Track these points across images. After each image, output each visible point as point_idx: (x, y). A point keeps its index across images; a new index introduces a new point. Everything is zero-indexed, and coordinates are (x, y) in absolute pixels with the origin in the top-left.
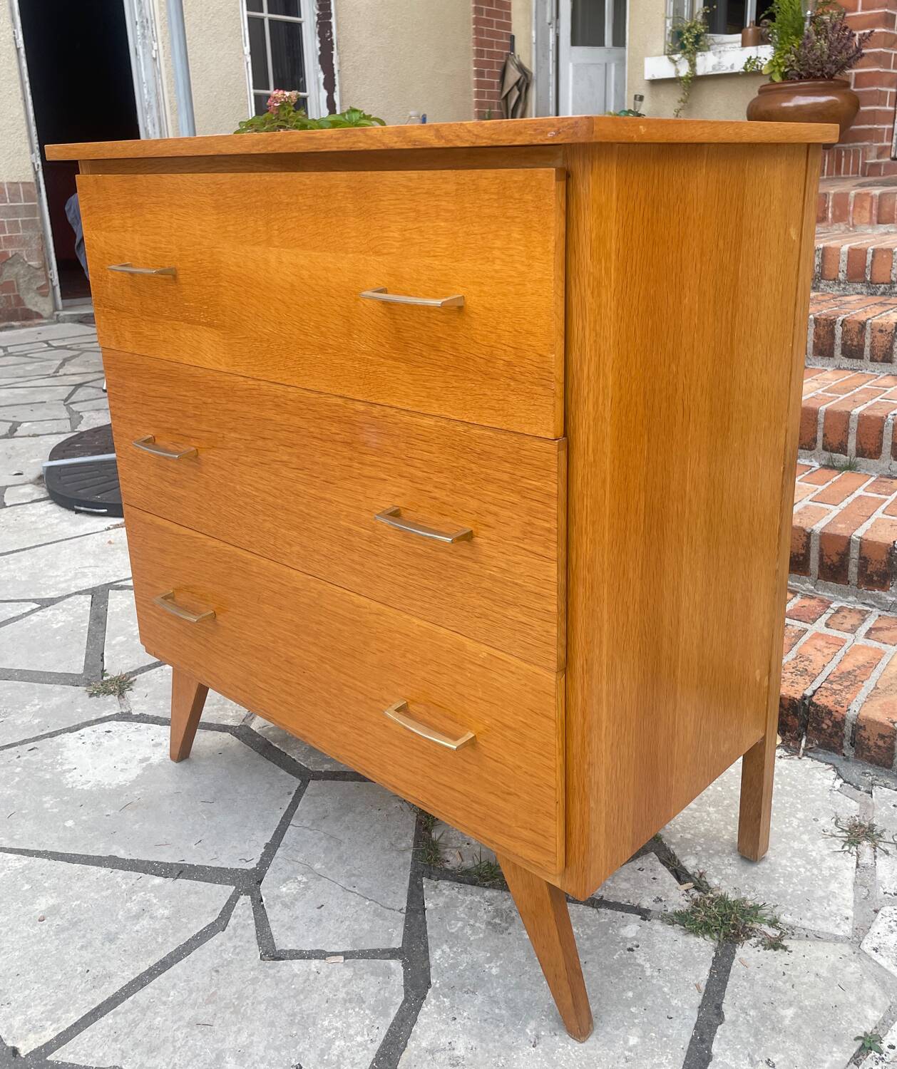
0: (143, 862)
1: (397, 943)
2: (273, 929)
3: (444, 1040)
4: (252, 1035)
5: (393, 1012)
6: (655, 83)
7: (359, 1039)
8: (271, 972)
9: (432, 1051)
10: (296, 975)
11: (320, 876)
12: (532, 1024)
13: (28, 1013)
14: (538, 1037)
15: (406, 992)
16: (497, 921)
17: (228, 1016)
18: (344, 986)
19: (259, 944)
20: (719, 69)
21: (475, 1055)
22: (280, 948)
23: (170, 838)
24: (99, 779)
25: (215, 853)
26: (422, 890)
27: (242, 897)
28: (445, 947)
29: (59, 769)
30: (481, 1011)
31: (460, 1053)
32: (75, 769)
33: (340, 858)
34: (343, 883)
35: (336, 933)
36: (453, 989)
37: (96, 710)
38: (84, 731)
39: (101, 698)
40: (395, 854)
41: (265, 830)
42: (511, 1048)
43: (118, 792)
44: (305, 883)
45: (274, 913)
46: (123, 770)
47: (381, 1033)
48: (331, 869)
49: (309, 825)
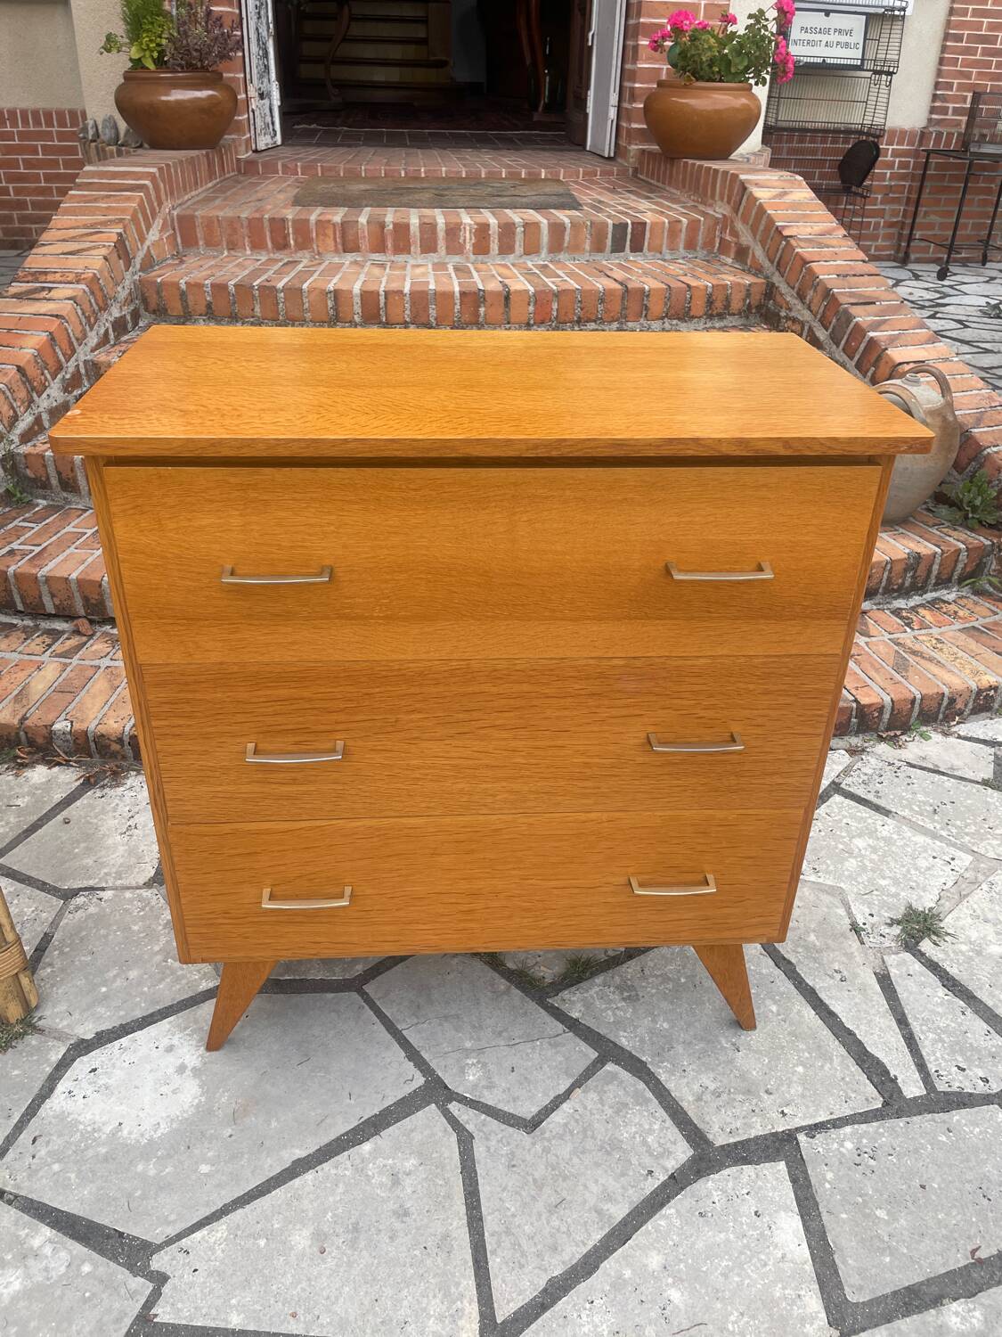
0: (330, 1144)
1: (594, 1055)
2: (506, 1109)
3: (696, 1087)
4: (596, 1181)
5: (649, 1095)
7: (656, 1127)
8: (547, 1135)
9: (699, 1099)
10: (566, 1125)
11: (481, 1050)
12: (723, 1040)
13: (432, 1313)
14: (734, 1044)
15: (640, 1078)
16: (626, 994)
17: (565, 1185)
18: (603, 1106)
19: (512, 1126)
21: (721, 1081)
22: (529, 1117)
23: (319, 1111)
24: (164, 1115)
25: (377, 1093)
26: (558, 1008)
27: (449, 1106)
28: (621, 1033)
29: (104, 1137)
30: (689, 1055)
31: (712, 1087)
32: (120, 1124)
33: (474, 1027)
34: (502, 1043)
35: (549, 1078)
36: (659, 1055)
37: (38, 1060)
38: (61, 1087)
39: (20, 1047)
40: (506, 997)
41: (387, 1048)
42: (731, 1061)
43: (204, 1112)
44: (478, 1062)
45: (489, 1099)
46: (174, 1092)
47: (661, 1113)
48: (479, 1040)
49: (415, 1021)
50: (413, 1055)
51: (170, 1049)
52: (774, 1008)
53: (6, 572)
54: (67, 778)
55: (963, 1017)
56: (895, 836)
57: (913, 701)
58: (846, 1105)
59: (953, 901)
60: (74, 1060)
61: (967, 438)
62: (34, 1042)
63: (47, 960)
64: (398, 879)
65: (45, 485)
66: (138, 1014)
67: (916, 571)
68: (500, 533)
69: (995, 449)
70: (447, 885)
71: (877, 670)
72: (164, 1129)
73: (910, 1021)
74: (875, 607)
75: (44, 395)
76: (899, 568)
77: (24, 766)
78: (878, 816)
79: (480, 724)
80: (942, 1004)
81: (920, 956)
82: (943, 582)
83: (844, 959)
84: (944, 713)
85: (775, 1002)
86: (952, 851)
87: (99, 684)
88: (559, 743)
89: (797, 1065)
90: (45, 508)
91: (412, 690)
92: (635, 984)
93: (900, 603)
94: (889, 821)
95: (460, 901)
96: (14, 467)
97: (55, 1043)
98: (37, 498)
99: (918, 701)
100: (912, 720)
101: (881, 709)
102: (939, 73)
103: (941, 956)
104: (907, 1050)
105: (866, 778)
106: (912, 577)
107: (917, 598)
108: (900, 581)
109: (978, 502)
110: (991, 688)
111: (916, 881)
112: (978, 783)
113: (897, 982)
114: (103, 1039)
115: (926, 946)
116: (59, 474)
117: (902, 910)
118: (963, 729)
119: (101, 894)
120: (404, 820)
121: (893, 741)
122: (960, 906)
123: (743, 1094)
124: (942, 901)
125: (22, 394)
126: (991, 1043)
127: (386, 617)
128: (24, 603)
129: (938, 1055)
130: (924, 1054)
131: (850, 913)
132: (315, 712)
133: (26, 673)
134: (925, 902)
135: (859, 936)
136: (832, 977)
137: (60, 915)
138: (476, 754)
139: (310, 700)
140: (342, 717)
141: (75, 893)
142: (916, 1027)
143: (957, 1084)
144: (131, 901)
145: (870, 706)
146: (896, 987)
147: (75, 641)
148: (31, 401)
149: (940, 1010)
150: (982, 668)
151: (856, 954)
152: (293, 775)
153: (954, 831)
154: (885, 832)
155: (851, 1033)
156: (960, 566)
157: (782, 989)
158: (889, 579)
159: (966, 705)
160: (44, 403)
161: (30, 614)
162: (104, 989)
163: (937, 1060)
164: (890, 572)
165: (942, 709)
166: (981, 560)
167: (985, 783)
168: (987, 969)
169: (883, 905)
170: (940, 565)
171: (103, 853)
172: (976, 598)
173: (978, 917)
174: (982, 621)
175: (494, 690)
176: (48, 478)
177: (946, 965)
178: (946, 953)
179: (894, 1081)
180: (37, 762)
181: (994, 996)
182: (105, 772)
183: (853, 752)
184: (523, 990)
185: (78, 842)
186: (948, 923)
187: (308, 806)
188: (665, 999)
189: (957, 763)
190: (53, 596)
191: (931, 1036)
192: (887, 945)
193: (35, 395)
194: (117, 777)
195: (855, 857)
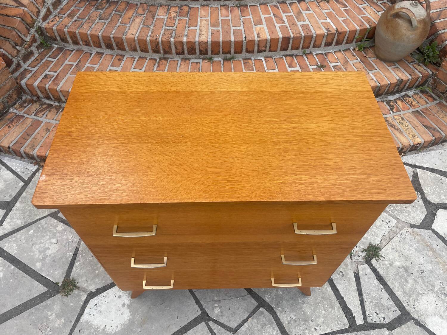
1: (256, 304)
2: (227, 324)
3: (289, 318)
5: (273, 321)
7: (274, 333)
9: (289, 323)
10: (246, 331)
11: (220, 301)
12: (299, 299)
14: (303, 301)
15: (271, 314)
18: (258, 324)
19: (228, 331)
21: (297, 316)
22: (234, 328)
23: (168, 323)
24: (119, 323)
25: (186, 317)
27: (209, 323)
28: (266, 296)
29: (101, 330)
30: (288, 305)
31: (294, 318)
32: (106, 326)
33: (217, 291)
34: (227, 298)
35: (241, 313)
36: (278, 305)
37: (78, 300)
38: (87, 310)
39: (72, 294)
41: (189, 299)
42: (301, 308)
43: (131, 322)
44: (219, 306)
45: (222, 320)
46: (122, 314)
47: (277, 328)
48: (219, 297)
49: (199, 288)
50: (198, 302)
51: (120, 297)
53: (45, 88)
55: (381, 292)
58: (337, 327)
59: (386, 241)
60: (89, 300)
62: (76, 293)
63: (78, 259)
65: (55, 39)
67: (400, 86)
69: (443, 31)
72: (119, 328)
73: (363, 294)
74: (380, 100)
76: (393, 86)
79: (217, 253)
80: (375, 287)
81: (371, 265)
82: (410, 88)
83: (344, 267)
86: (390, 218)
88: (247, 257)
89: (323, 310)
90: (56, 49)
93: (391, 98)
96: (42, 32)
97: (83, 293)
98: (53, 44)
103: (378, 266)
104: (360, 306)
106: (398, 88)
107: (398, 95)
108: (392, 90)
110: (418, 144)
111: (374, 232)
113: (361, 277)
114: (98, 292)
115: (373, 261)
116: (60, 36)
117: (368, 245)
118: (404, 159)
122: (388, 244)
123: (304, 321)
124: (382, 241)
126: (389, 303)
127: (180, 234)
129: (370, 308)
130: (366, 307)
134: (376, 242)
135: (351, 256)
136: (339, 274)
142: (365, 296)
143: (374, 320)
146: (361, 279)
149: (374, 289)
150: (417, 134)
151: (349, 264)
153: (392, 209)
155: (342, 298)
156: (418, 82)
158: (388, 89)
159: (407, 150)
162: (97, 272)
163: (369, 310)
164: (389, 87)
166: (426, 80)
168: (393, 272)
169: (362, 242)
170: (410, 83)
172: (421, 94)
173: (394, 249)
174: (421, 107)
175: (223, 247)
176: (56, 37)
177: (379, 270)
178: (380, 264)
179: (354, 318)
181: (393, 284)
186: (382, 252)
191: (369, 300)
192: (360, 260)
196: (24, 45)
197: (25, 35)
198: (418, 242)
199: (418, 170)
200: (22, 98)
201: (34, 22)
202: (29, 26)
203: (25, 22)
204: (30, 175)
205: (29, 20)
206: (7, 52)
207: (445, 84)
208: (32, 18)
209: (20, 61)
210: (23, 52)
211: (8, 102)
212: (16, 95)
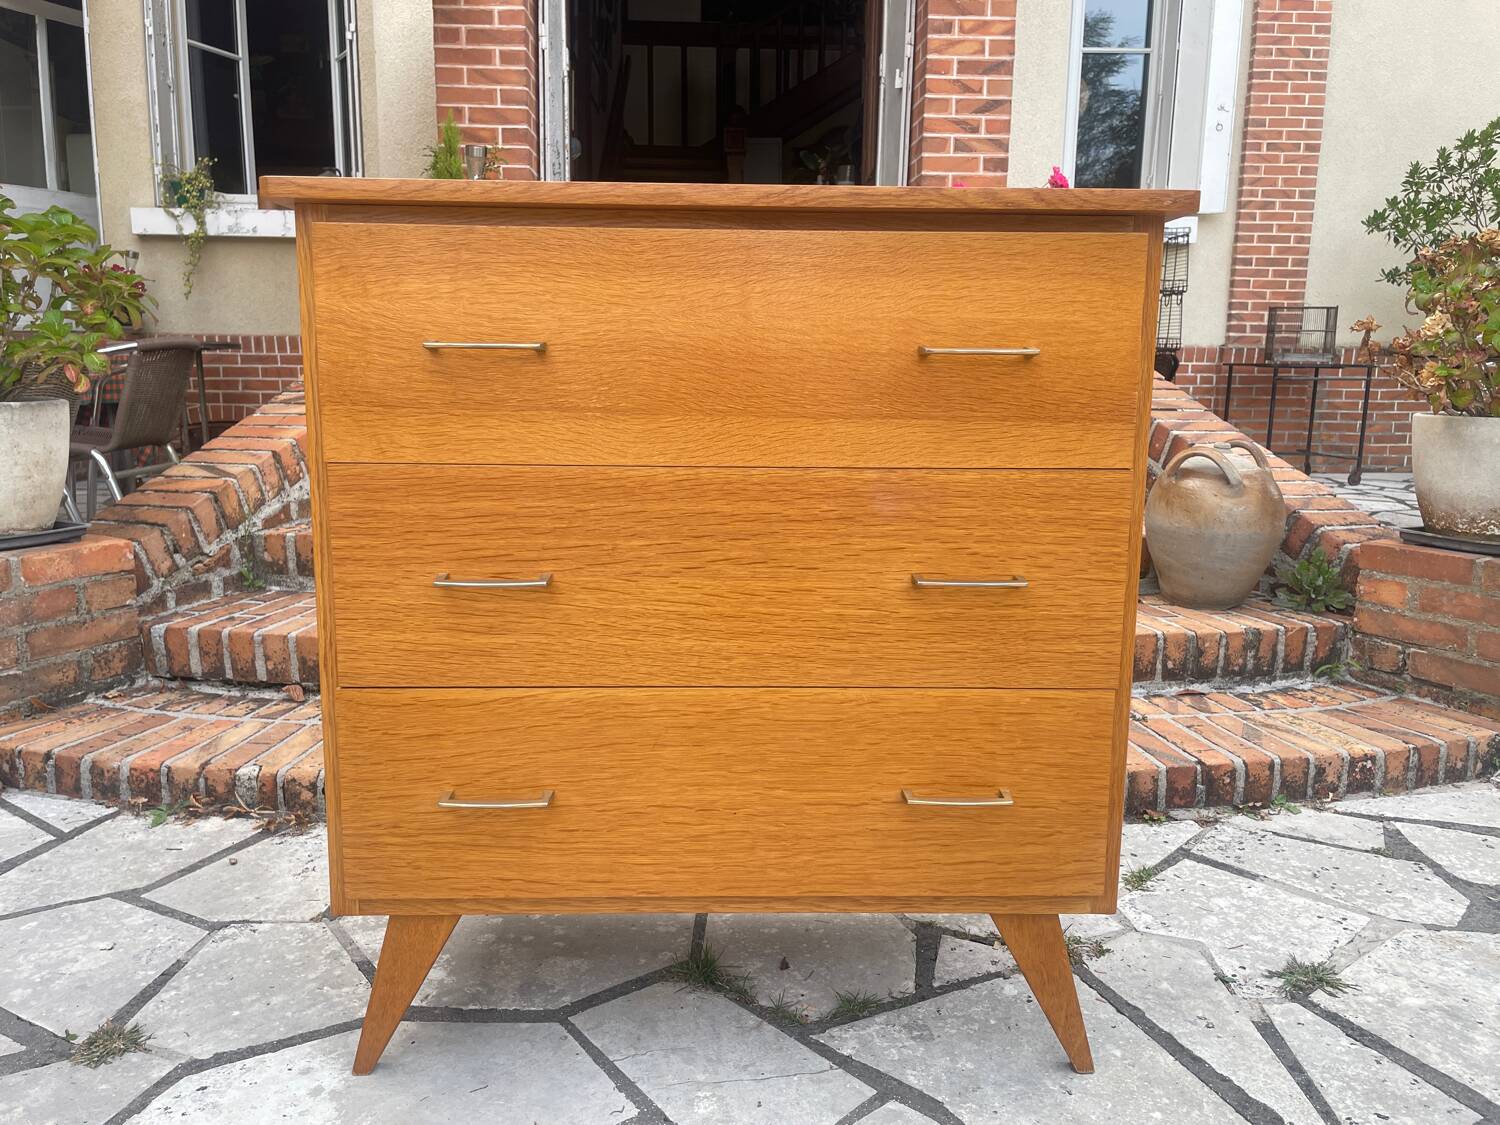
1: (870, 1092)
6: (144, 239)
11: (718, 1084)
12: (1049, 1083)
14: (1062, 1087)
15: (933, 1118)
16: (915, 1033)
20: (238, 231)
25: (573, 1123)
26: (823, 1045)
28: (909, 1072)
30: (1003, 1096)
33: (709, 1060)
34: (748, 1077)
35: (807, 1114)
36: (962, 1095)
37: (134, 1077)
38: (157, 1103)
39: (117, 1063)
40: (754, 1033)
41: (593, 1078)
42: (1060, 1105)
44: (713, 1096)
46: (301, 1114)
48: (717, 1073)
49: (633, 1052)
50: (625, 1085)
51: (306, 1072)
52: (1118, 1053)
53: (220, 633)
54: (243, 828)
55: (1378, 1066)
56: (1266, 897)
57: (1271, 766)
59: (1350, 957)
60: (180, 1078)
61: (1294, 519)
62: (135, 1059)
63: (174, 984)
64: (608, 782)
65: (282, 570)
66: (274, 1037)
67: (1258, 651)
68: (731, 306)
69: (1328, 528)
70: (674, 794)
71: (1223, 738)
73: (1305, 1067)
74: (1215, 690)
75: (297, 486)
76: (1237, 644)
77: (196, 815)
78: (1241, 879)
79: (710, 556)
80: (1348, 1053)
81: (1314, 1007)
82: (1293, 668)
83: (1210, 1007)
84: (1313, 788)
85: (1119, 1047)
86: (1342, 912)
87: (302, 737)
88: (807, 585)
89: (1153, 1111)
90: (277, 592)
91: (632, 507)
92: (929, 1023)
93: (1245, 689)
94: (1256, 883)
95: (687, 820)
96: (252, 548)
97: (161, 1061)
98: (270, 585)
99: (1277, 767)
100: (1275, 793)
101: (1233, 773)
102: (1232, 295)
103: (1341, 1007)
104: (1304, 1097)
105: (1222, 844)
106: (1255, 657)
107: (1264, 685)
108: (1241, 661)
109: (1320, 582)
110: (1366, 757)
111: (1298, 938)
112: (1367, 851)
113: (1283, 1030)
114: (219, 1060)
115: (1319, 997)
116: (298, 555)
117: (1283, 963)
118: (1340, 806)
119: (256, 926)
120: (621, 692)
121: (1253, 811)
122: (1360, 961)
124: (1335, 957)
125: (274, 479)
126: (1420, 1092)
127: (604, 410)
128: (234, 669)
129: (1349, 1102)
130: (1329, 1101)
131: (1212, 964)
132: (519, 533)
133: (221, 729)
134: (1315, 956)
135: (1228, 987)
136: (1194, 1023)
137: (202, 943)
138: (707, 598)
139: (516, 516)
140: (551, 541)
141: (226, 925)
142: (1315, 1075)
144: (291, 933)
145: (1219, 767)
146: (1284, 1036)
147: (286, 705)
148: (282, 489)
149: (1346, 1058)
150: (1352, 740)
151: (1226, 1003)
152: (490, 620)
153: (1343, 894)
154: (1253, 893)
155: (1225, 1079)
156: (1310, 650)
157: (1127, 1035)
158: (1227, 657)
159: (1339, 778)
160: (295, 494)
161: (240, 684)
162: (236, 1013)
163: (1348, 1107)
164: (1227, 649)
165: (1310, 782)
166: (1334, 644)
167: (1376, 852)
168: (1405, 1019)
169: (1257, 958)
170: (1286, 647)
171: (270, 890)
172: (1335, 687)
173: (1385, 971)
174: (1346, 705)
175: (728, 509)
176: (286, 562)
177: (1348, 1016)
178: (1347, 1004)
180: (213, 814)
181: (1417, 1046)
182: (290, 821)
183: (1204, 822)
184: (779, 1026)
185: (241, 881)
186: (1345, 976)
187: (506, 666)
188: (970, 1040)
189: (1337, 834)
190: (267, 658)
191: (1336, 1083)
192: (1267, 995)
193: (286, 484)
194: (302, 825)
195: (1217, 915)
196: (195, 560)
197: (207, 536)
198: (1466, 956)
199: (1398, 825)
200: (133, 682)
201: (243, 519)
202: (226, 522)
203: (220, 507)
204: (83, 823)
205: (230, 507)
206: (147, 554)
207: (1390, 644)
208: (241, 506)
209: (169, 594)
210: (186, 575)
211: (92, 671)
212: (123, 664)
